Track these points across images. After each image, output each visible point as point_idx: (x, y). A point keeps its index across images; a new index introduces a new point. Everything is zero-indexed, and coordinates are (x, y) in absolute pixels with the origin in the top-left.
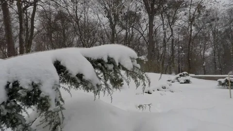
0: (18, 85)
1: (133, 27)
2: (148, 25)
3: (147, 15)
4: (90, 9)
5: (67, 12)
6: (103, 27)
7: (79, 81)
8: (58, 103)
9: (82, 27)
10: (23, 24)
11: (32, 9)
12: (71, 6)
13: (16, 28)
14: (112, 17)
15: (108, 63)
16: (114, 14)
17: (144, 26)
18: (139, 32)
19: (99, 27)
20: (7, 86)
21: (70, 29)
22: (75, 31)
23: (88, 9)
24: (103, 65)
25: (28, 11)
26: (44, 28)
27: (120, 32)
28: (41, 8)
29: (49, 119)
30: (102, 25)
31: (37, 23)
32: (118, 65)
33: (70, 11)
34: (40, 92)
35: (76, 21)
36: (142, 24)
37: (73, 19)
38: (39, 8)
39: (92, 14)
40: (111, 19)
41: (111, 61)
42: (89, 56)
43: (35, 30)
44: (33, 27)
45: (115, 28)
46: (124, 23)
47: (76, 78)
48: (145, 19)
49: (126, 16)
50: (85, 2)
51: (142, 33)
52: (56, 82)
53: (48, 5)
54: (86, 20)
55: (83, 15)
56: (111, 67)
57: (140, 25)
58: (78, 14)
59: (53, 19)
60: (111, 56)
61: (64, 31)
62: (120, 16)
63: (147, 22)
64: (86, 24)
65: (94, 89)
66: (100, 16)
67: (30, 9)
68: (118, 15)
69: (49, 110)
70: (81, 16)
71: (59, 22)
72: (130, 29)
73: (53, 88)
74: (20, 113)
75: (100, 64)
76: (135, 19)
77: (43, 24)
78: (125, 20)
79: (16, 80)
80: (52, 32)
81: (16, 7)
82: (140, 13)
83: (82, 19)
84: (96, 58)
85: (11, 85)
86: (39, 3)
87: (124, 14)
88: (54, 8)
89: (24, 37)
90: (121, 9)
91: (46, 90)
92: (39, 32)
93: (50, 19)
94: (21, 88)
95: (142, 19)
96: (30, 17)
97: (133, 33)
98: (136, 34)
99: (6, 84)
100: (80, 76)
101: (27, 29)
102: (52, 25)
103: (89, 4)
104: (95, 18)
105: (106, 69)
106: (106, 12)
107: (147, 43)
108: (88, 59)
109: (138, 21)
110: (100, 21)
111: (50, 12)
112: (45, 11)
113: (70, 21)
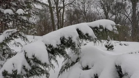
0: (64, 38)
1: (120, 13)
2: (132, 10)
3: (131, 3)
4: (92, 6)
5: (79, 9)
6: (100, 15)
7: (87, 37)
8: (79, 46)
9: (88, 17)
10: (59, 19)
11: (63, 10)
12: (81, 6)
13: (56, 21)
14: (106, 8)
15: (100, 28)
16: (107, 6)
17: (129, 11)
18: (125, 16)
19: (98, 16)
20: (61, 39)
21: (81, 19)
22: (84, 19)
23: (91, 5)
24: (97, 29)
25: (61, 11)
26: (68, 19)
27: (111, 17)
28: (67, 9)
29: (75, 52)
30: (99, 14)
31: (65, 17)
32: (105, 29)
33: (81, 9)
34: (72, 41)
35: (84, 14)
36: (127, 10)
37: (82, 13)
38: (66, 9)
39: (94, 8)
40: (105, 9)
41: (101, 27)
42: (91, 26)
43: (64, 21)
44: (63, 19)
45: (108, 15)
46: (114, 11)
47: (86, 35)
48: (129, 6)
49: (116, 6)
50: (89, 2)
51: (127, 16)
52: (77, 37)
53: (70, 7)
54: (90, 12)
55: (88, 10)
56: (101, 30)
57: (125, 11)
58: (86, 9)
59: (72, 14)
60: (101, 25)
61: (78, 20)
62: (111, 7)
63: (131, 8)
64: (90, 14)
65: (94, 40)
66: (98, 8)
67: (62, 11)
68: (110, 6)
69: (75, 48)
70: (87, 10)
71: (75, 16)
72: (119, 14)
73: (77, 39)
74: (65, 50)
75: (96, 29)
76: (122, 7)
77: (67, 17)
78: (114, 9)
79: (63, 36)
80: (72, 21)
81: (55, 11)
82: (125, 3)
83: (87, 12)
84: (94, 27)
85: (62, 38)
86: (65, 7)
87: (114, 5)
88: (73, 8)
89: (59, 25)
90: (112, 2)
91: (74, 40)
92: (66, 21)
93: (71, 14)
94: (66, 39)
95: (127, 6)
96: (62, 14)
97: (120, 16)
98: (123, 17)
99: (60, 38)
100: (87, 34)
101: (61, 20)
102: (72, 17)
103: (91, 3)
104: (95, 10)
105: (99, 31)
106: (101, 6)
107: (131, 22)
108: (90, 27)
109: (124, 8)
110: (98, 12)
111: (71, 10)
112: (69, 10)
113: (81, 14)
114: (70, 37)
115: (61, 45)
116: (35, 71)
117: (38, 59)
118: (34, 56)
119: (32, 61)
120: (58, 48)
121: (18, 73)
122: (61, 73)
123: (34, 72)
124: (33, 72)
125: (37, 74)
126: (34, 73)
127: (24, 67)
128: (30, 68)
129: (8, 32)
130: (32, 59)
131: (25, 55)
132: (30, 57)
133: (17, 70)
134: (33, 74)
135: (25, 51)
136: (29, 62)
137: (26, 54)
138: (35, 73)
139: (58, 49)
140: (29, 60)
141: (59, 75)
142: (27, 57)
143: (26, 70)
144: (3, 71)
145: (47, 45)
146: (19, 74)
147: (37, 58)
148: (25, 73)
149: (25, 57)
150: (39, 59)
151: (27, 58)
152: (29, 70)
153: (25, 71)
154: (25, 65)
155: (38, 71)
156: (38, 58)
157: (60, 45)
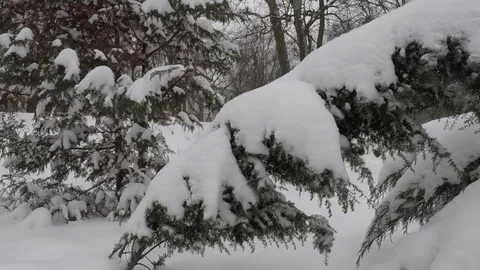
0: (418, 48)
11: (318, 27)
20: (396, 55)
25: (311, 32)
34: (465, 55)
79: (411, 40)
86: (329, 11)
94: (427, 51)
99: (392, 52)
114: (456, 35)
115: (399, 85)
116: (270, 216)
117: (293, 154)
118: (269, 142)
119: (259, 167)
120: (381, 101)
121: (206, 216)
122: (374, 235)
123: (267, 218)
124: (262, 219)
125: (280, 228)
126: (266, 223)
127: (228, 193)
128: (254, 200)
129: (157, 73)
130: (259, 157)
131: (232, 141)
132: (253, 145)
133: (201, 203)
134: (260, 229)
135: (228, 125)
136: (248, 172)
137: (236, 135)
138: (271, 223)
139: (384, 107)
140: (251, 160)
141: (367, 245)
142: (242, 149)
143: (236, 208)
144: (150, 207)
145: (328, 94)
146: (211, 219)
147: (286, 148)
148: (231, 219)
149: (233, 146)
150: (297, 153)
151: (239, 153)
152: (246, 206)
153: (232, 210)
154: (230, 184)
155: (283, 215)
156: (292, 148)
157: (391, 87)
